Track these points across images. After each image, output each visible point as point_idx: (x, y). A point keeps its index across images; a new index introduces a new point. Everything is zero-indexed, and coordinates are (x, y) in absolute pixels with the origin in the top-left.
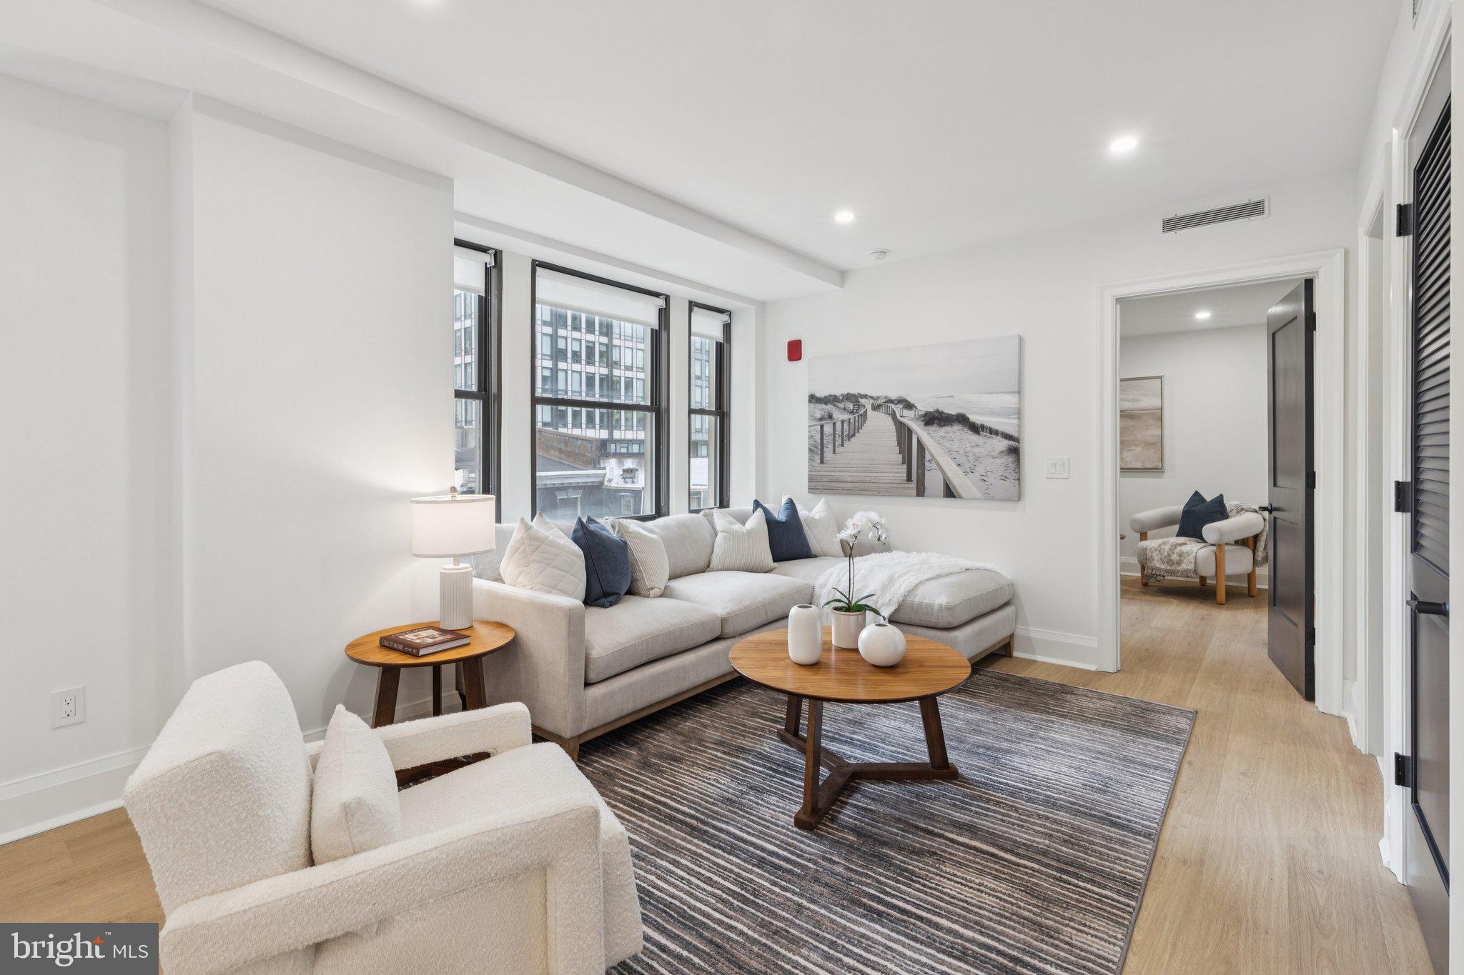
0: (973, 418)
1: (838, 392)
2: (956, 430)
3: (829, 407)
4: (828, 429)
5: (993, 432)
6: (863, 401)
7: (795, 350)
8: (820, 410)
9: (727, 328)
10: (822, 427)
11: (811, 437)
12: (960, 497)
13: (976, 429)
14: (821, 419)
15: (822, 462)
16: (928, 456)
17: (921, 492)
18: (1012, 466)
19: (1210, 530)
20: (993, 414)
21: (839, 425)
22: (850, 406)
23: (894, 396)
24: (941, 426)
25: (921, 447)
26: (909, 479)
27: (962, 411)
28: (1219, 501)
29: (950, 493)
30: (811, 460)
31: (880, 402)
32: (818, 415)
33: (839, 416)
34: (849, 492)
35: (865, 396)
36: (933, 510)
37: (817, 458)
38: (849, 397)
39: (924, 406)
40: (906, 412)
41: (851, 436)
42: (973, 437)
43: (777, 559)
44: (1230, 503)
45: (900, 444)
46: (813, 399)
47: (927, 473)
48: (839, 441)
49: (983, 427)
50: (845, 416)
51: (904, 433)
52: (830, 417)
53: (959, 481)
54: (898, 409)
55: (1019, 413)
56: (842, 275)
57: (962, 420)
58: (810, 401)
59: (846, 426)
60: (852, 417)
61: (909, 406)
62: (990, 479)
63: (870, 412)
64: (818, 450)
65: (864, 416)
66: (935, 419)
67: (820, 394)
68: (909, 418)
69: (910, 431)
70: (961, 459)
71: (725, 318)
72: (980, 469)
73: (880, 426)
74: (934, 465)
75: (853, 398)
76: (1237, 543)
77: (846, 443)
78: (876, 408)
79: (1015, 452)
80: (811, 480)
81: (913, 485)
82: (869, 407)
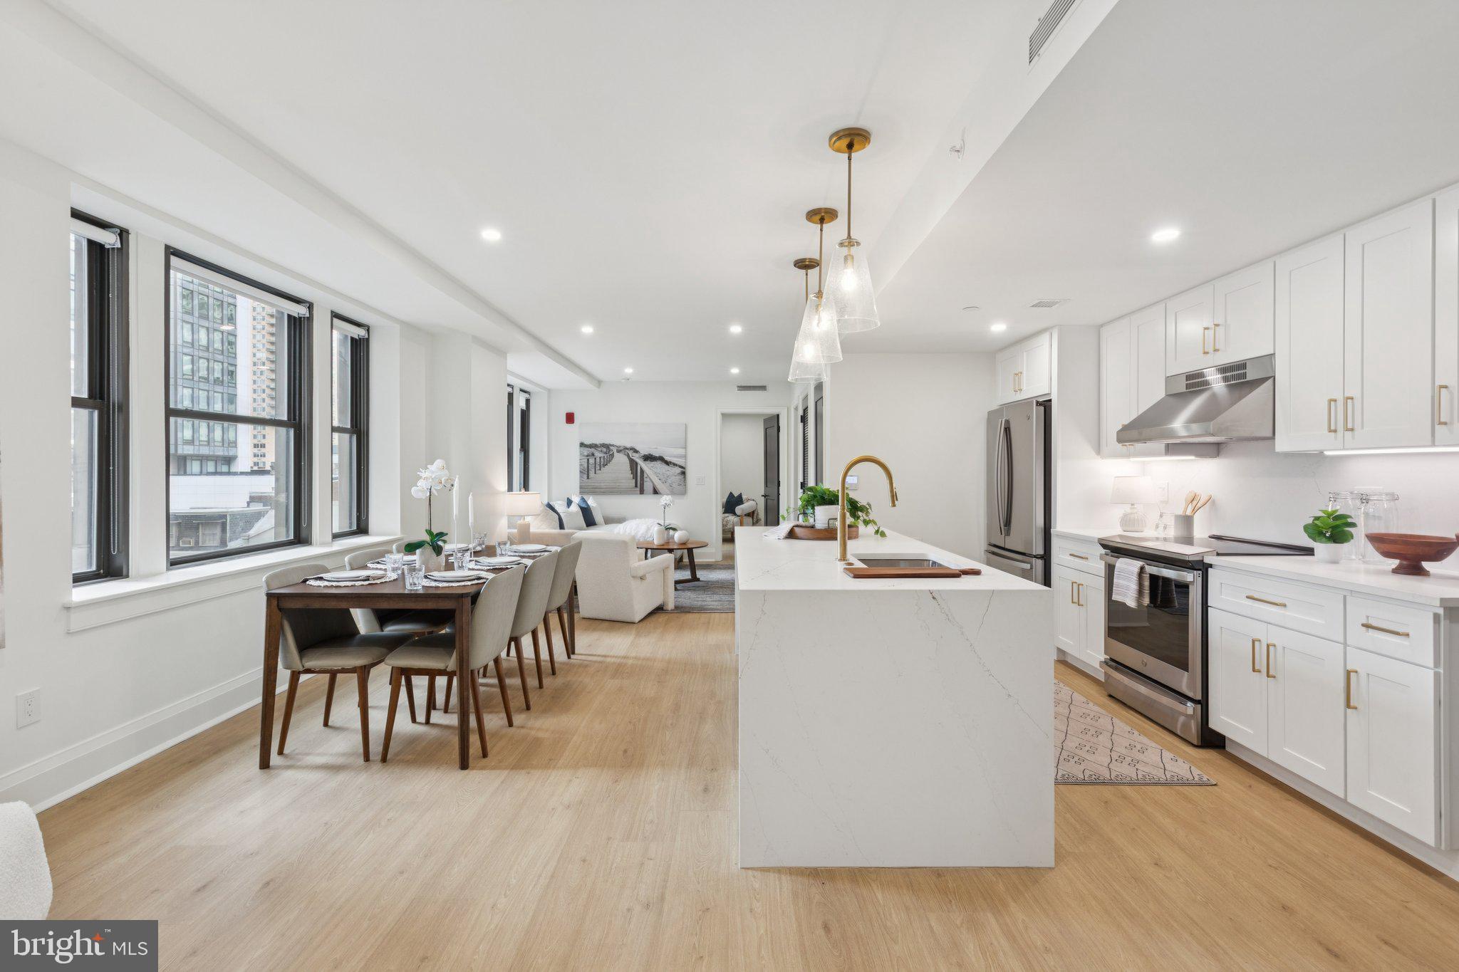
0: (666, 458)
1: (598, 442)
2: (658, 464)
3: (593, 450)
4: (592, 461)
5: (675, 465)
6: (611, 448)
7: (570, 418)
8: (586, 451)
9: (528, 401)
10: (588, 460)
11: (581, 465)
12: (660, 494)
13: (667, 463)
14: (587, 456)
15: (588, 478)
16: (645, 476)
17: (642, 492)
18: (683, 480)
19: (739, 509)
20: (675, 457)
21: (598, 460)
22: (605, 450)
23: (628, 445)
24: (651, 461)
25: (642, 471)
26: (636, 486)
27: (661, 455)
28: (740, 496)
29: (656, 492)
30: (581, 477)
31: (622, 448)
32: (586, 454)
33: (598, 454)
34: (604, 493)
35: (613, 445)
36: (647, 501)
37: (585, 476)
38: (603, 445)
39: (644, 451)
40: (634, 454)
41: (605, 465)
42: (666, 467)
43: (587, 526)
44: (744, 497)
45: (631, 470)
46: (582, 445)
47: (645, 483)
48: (598, 467)
49: (670, 462)
50: (602, 455)
51: (633, 464)
52: (593, 455)
53: (660, 486)
54: (631, 453)
55: (685, 457)
56: (599, 383)
57: (661, 459)
58: (581, 446)
59: (602, 460)
60: (606, 455)
61: (636, 451)
62: (674, 485)
63: (616, 454)
64: (585, 472)
65: (612, 456)
66: (649, 458)
67: (587, 442)
68: (636, 457)
69: (637, 464)
70: (662, 477)
71: (527, 396)
72: (669, 481)
73: (621, 461)
74: (648, 480)
75: (607, 446)
76: (745, 515)
77: (602, 469)
78: (619, 451)
79: (683, 473)
80: (581, 487)
81: (638, 489)
82: (615, 451)
